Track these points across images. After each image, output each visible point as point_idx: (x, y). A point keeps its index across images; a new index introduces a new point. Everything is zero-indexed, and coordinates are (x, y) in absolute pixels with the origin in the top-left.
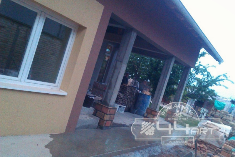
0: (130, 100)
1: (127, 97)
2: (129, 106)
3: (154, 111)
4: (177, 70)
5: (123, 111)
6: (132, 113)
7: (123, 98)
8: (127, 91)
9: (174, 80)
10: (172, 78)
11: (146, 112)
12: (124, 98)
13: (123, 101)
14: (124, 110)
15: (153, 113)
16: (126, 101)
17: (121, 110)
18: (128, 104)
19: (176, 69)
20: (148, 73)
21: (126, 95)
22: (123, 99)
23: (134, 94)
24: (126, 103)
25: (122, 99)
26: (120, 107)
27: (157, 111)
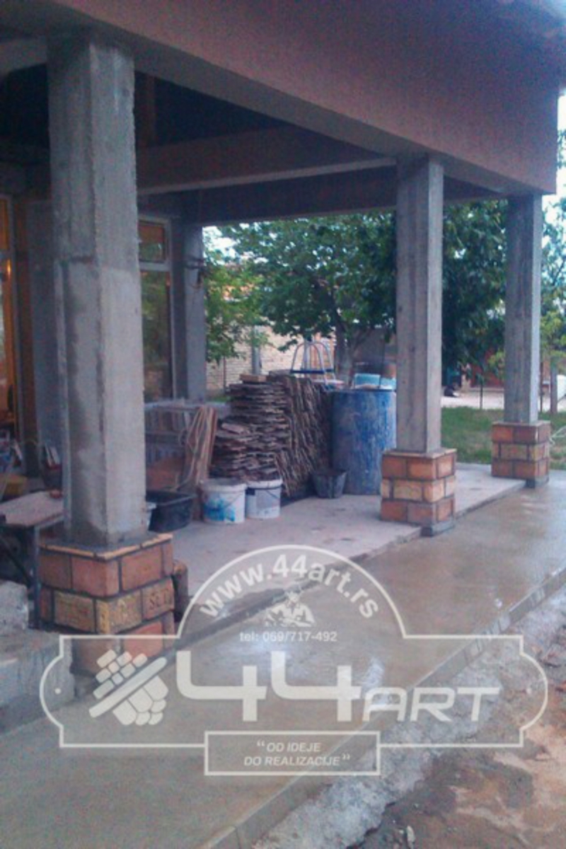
0: (301, 441)
1: (278, 430)
2: (302, 469)
3: (418, 460)
4: (481, 234)
5: (272, 505)
6: (325, 497)
7: (255, 445)
8: (266, 404)
9: (484, 281)
10: (472, 273)
11: (384, 478)
12: (260, 439)
13: (258, 456)
14: (277, 501)
15: (415, 470)
16: (277, 451)
17: (261, 505)
18: (292, 461)
19: (476, 231)
20: (363, 290)
21: (267, 423)
22: (258, 449)
23: (307, 409)
24: (284, 460)
25: (249, 449)
26: (250, 492)
27: (435, 456)
